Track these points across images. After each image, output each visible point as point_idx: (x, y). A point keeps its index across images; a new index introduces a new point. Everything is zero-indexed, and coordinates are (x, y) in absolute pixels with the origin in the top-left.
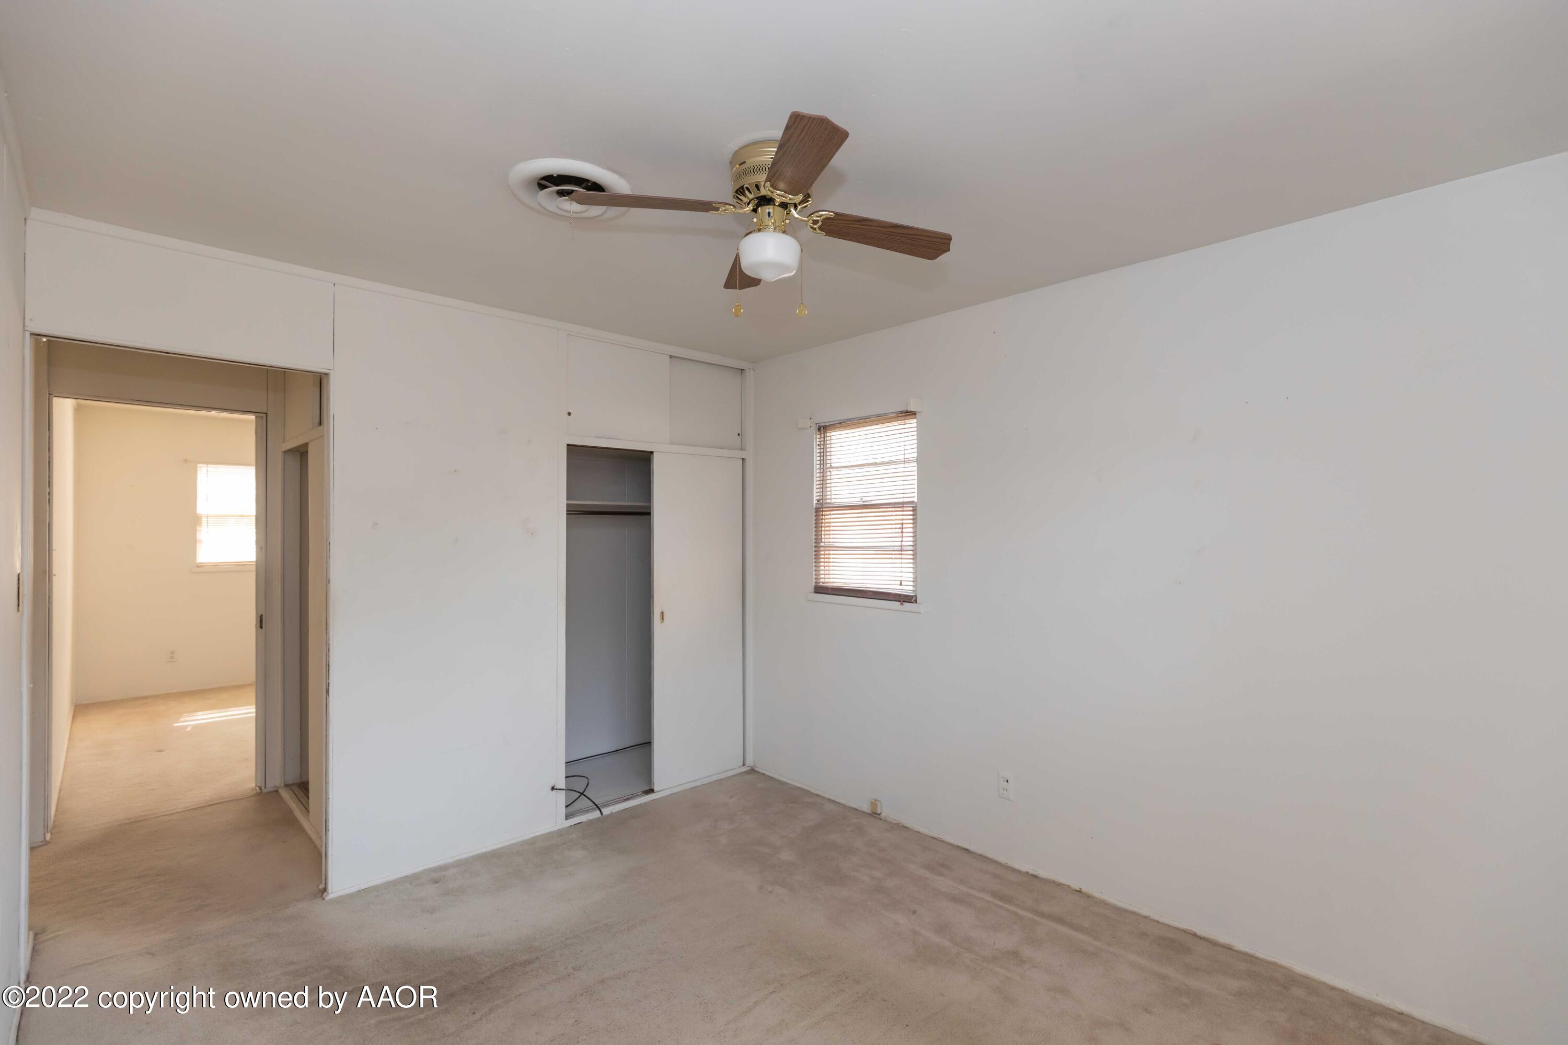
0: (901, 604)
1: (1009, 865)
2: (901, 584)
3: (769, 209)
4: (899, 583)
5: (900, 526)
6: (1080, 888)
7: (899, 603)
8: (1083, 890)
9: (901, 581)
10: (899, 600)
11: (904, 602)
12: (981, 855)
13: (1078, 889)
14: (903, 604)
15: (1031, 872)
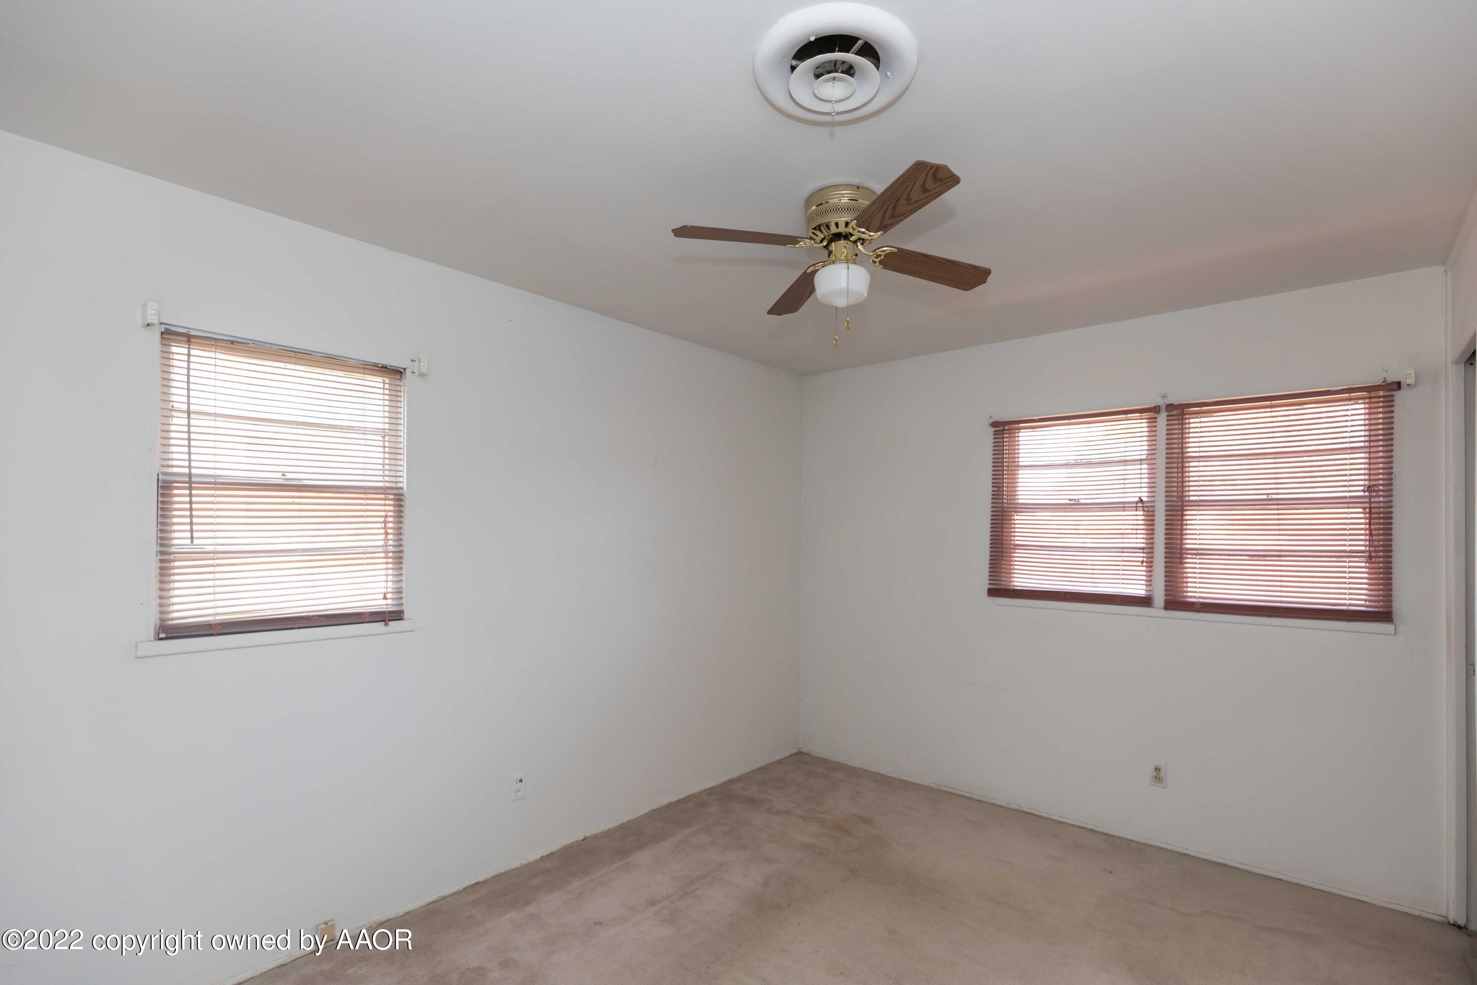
0: (385, 625)
1: (524, 864)
2: (385, 598)
4: (382, 596)
5: (382, 519)
6: (585, 836)
7: (383, 623)
8: (587, 836)
9: (385, 594)
10: (382, 619)
11: (389, 620)
12: (494, 877)
13: (583, 838)
14: (388, 625)
15: (545, 854)
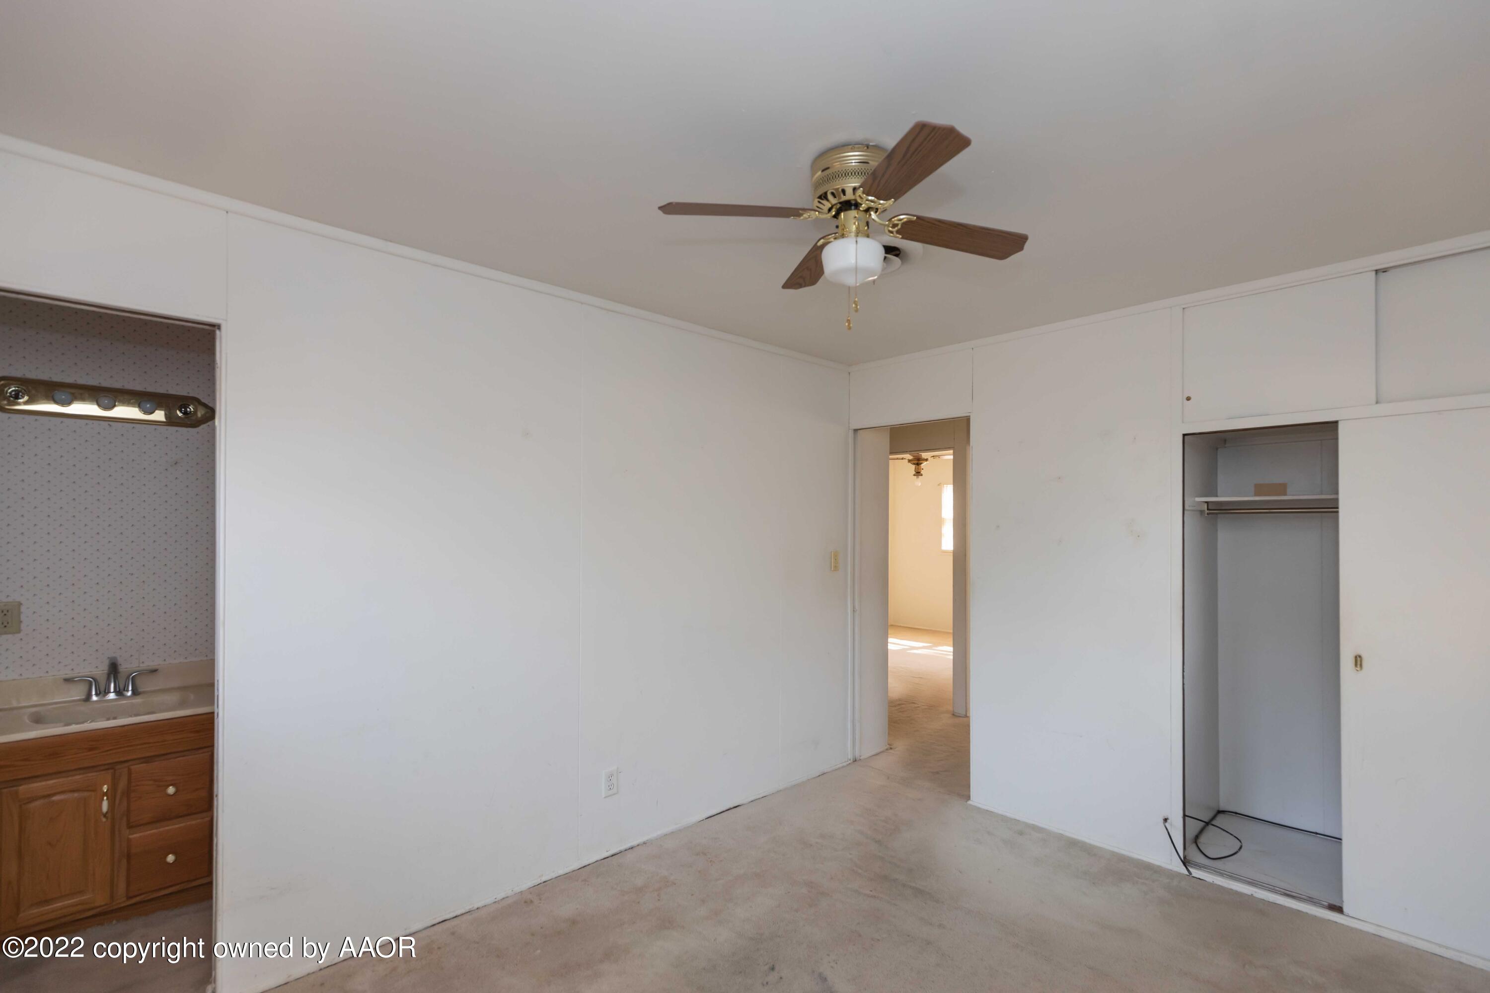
3: (853, 213)
